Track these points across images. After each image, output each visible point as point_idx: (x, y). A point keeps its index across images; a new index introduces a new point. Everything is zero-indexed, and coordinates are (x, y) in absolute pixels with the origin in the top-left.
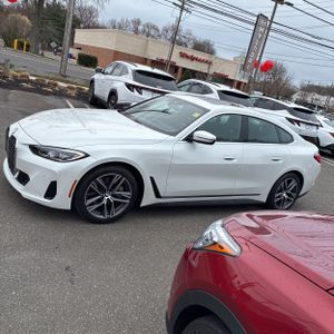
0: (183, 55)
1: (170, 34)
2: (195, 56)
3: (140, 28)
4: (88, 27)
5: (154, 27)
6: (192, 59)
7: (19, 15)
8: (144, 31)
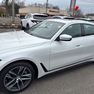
0: (50, 11)
1: (46, 6)
2: (54, 11)
3: (37, 5)
4: (22, 8)
5: (41, 5)
6: (53, 12)
7: (2, 7)
8: (38, 6)
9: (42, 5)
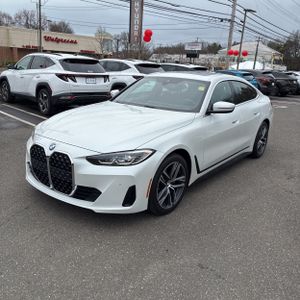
0: (47, 39)
1: (24, 20)
5: (5, 15)
6: (58, 41)
9: (10, 18)
